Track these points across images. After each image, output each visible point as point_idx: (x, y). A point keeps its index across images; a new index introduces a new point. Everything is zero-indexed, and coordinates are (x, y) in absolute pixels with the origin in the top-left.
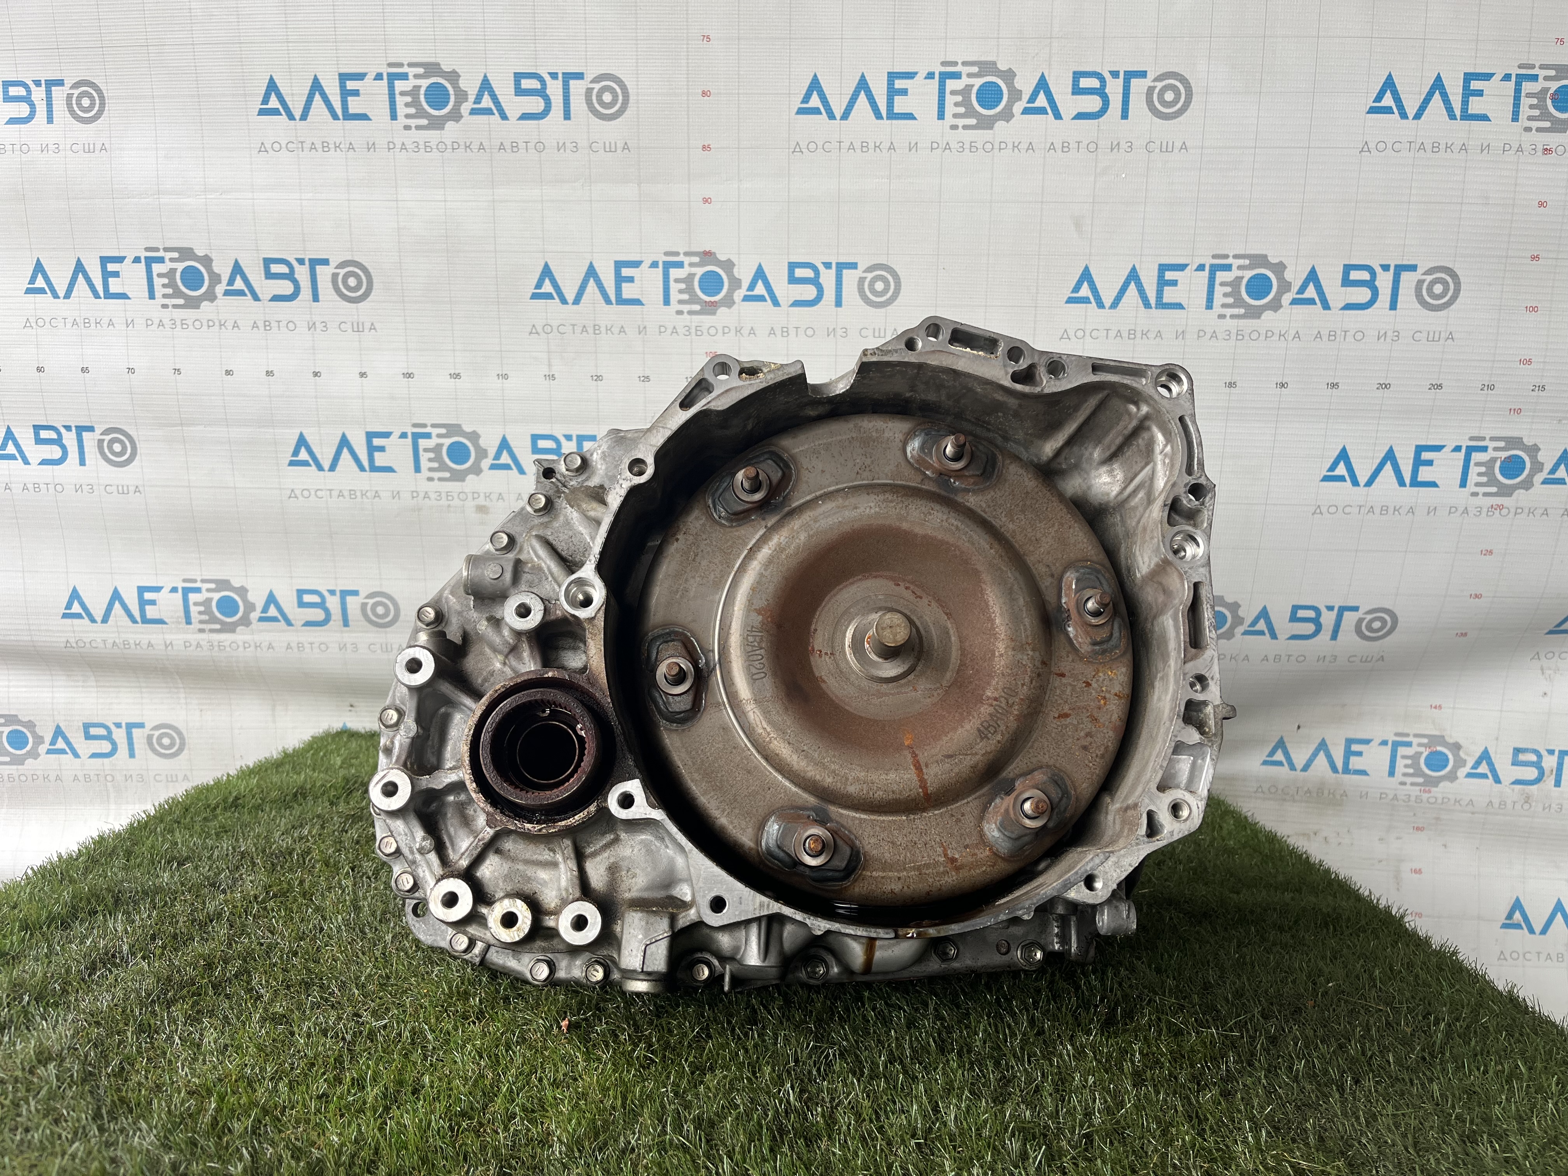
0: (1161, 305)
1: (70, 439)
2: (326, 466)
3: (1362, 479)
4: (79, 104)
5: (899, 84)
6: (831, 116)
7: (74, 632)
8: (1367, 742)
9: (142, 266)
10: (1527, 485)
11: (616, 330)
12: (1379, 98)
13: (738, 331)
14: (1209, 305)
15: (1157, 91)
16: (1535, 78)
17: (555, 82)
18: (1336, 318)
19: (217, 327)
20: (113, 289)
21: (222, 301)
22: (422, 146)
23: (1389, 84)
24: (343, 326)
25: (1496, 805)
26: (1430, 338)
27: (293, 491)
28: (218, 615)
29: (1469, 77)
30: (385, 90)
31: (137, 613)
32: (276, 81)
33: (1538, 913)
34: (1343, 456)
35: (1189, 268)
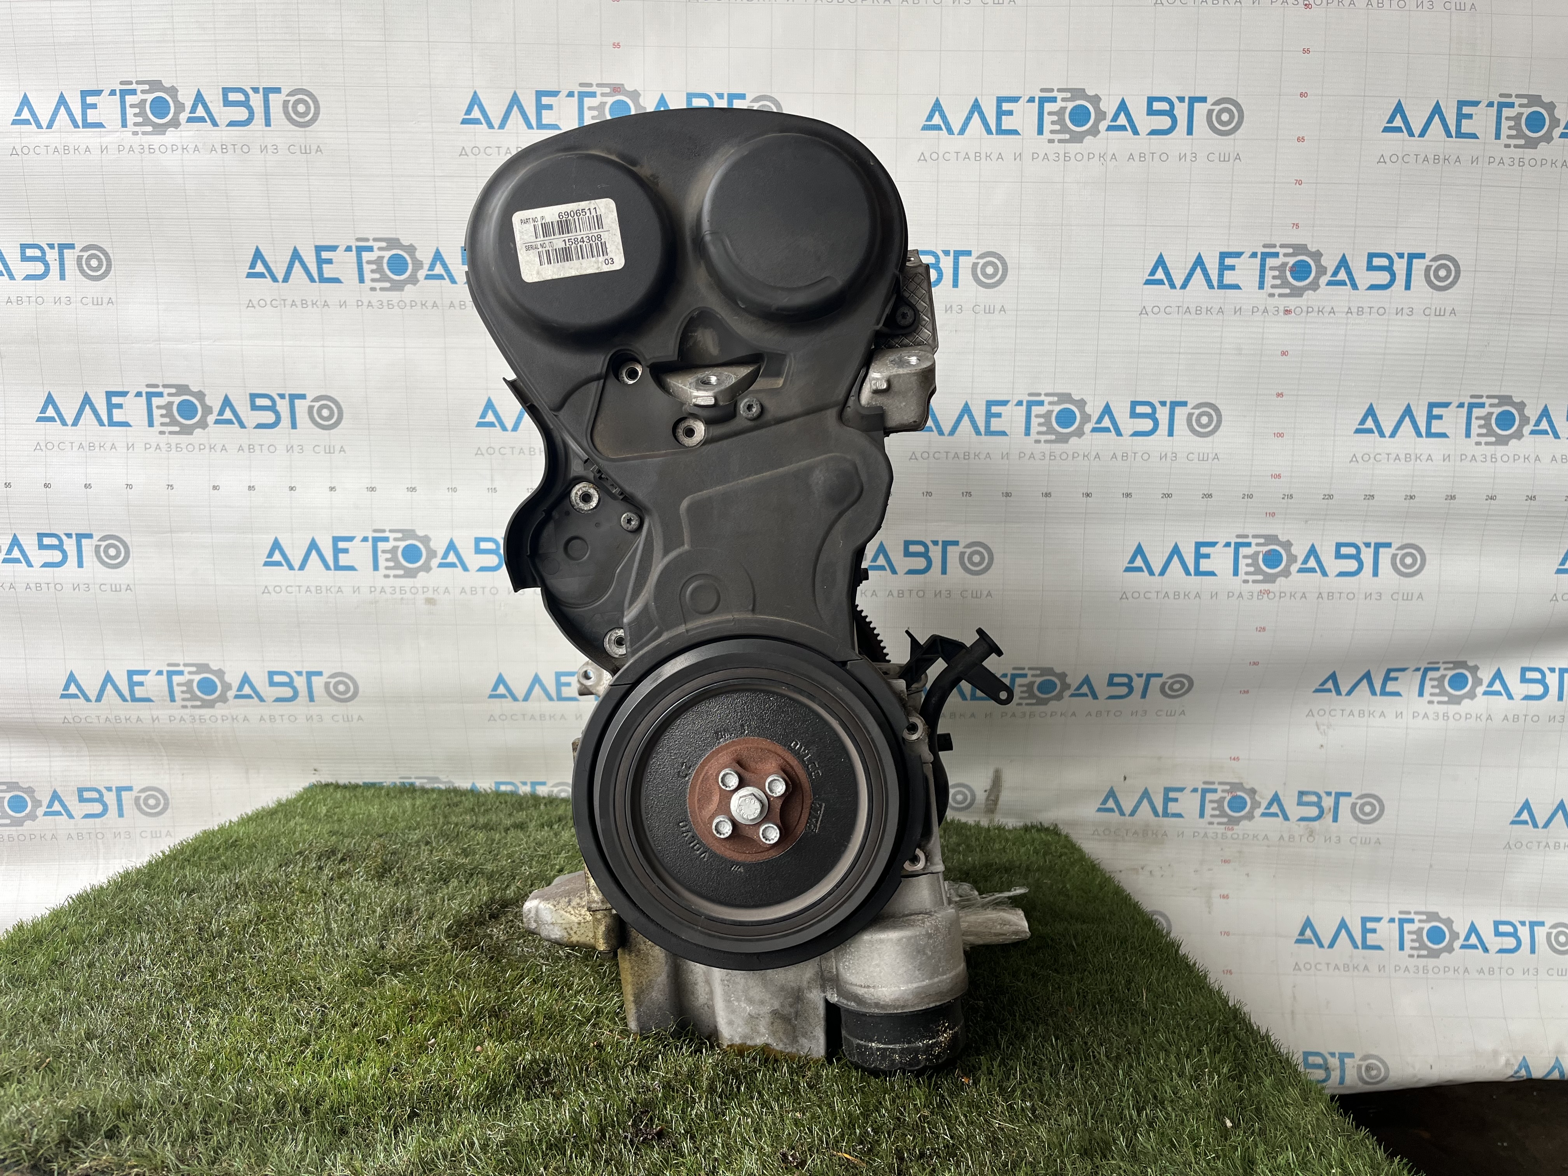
0: (989, 432)
1: (70, 545)
2: (297, 566)
3: (1156, 569)
4: (89, 265)
7: (71, 709)
8: (1181, 790)
9: (143, 399)
10: (1286, 573)
12: (1153, 273)
14: (1028, 433)
15: (980, 266)
16: (1276, 255)
18: (1127, 443)
19: (207, 450)
20: (116, 418)
22: (385, 304)
23: (1161, 262)
24: (316, 448)
25: (1286, 839)
26: (1201, 458)
27: (266, 587)
28: (199, 694)
29: (1223, 256)
30: (355, 259)
31: (126, 693)
32: (262, 251)
33: (1326, 930)
34: (1139, 551)
35: (1010, 403)
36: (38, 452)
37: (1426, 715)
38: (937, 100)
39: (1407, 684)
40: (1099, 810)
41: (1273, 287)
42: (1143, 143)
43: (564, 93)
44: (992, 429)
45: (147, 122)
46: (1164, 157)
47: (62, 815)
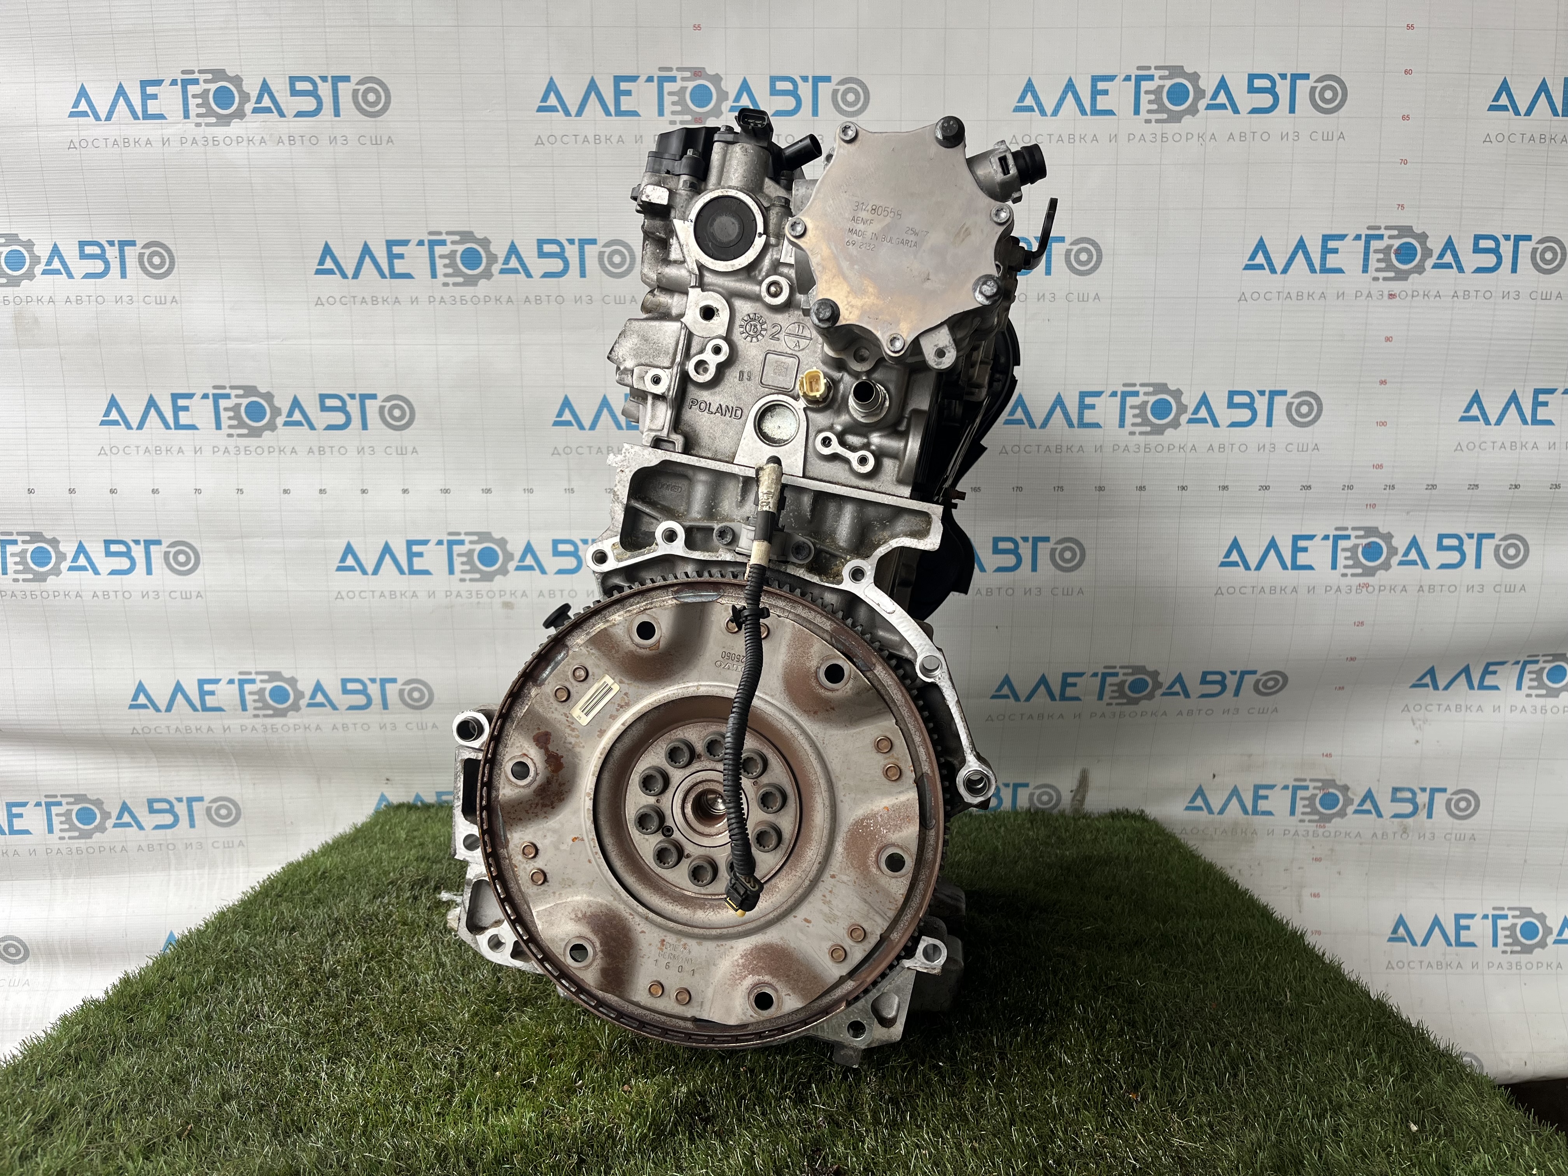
0: (1083, 425)
1: (138, 552)
2: (370, 571)
3: (1252, 564)
4: (151, 263)
7: (140, 720)
8: (1271, 787)
9: (210, 402)
10: (1386, 566)
12: (1253, 257)
14: (1122, 424)
15: (1073, 253)
16: (1380, 237)
17: (572, 246)
18: (1224, 434)
19: (276, 454)
20: (183, 421)
21: (283, 431)
22: (458, 299)
23: (1261, 246)
24: (388, 450)
25: (1379, 836)
26: (1300, 449)
27: (339, 592)
28: (271, 702)
29: (1326, 238)
30: (427, 254)
31: (197, 703)
32: (331, 246)
33: (1419, 928)
34: (1235, 545)
35: (1104, 394)
36: (102, 457)
37: (1524, 709)
38: (1030, 80)
39: (1506, 678)
40: (1187, 808)
41: (1377, 270)
42: (1244, 122)
43: (643, 78)
44: (1085, 421)
45: (210, 113)
46: (1265, 137)
47: (132, 826)
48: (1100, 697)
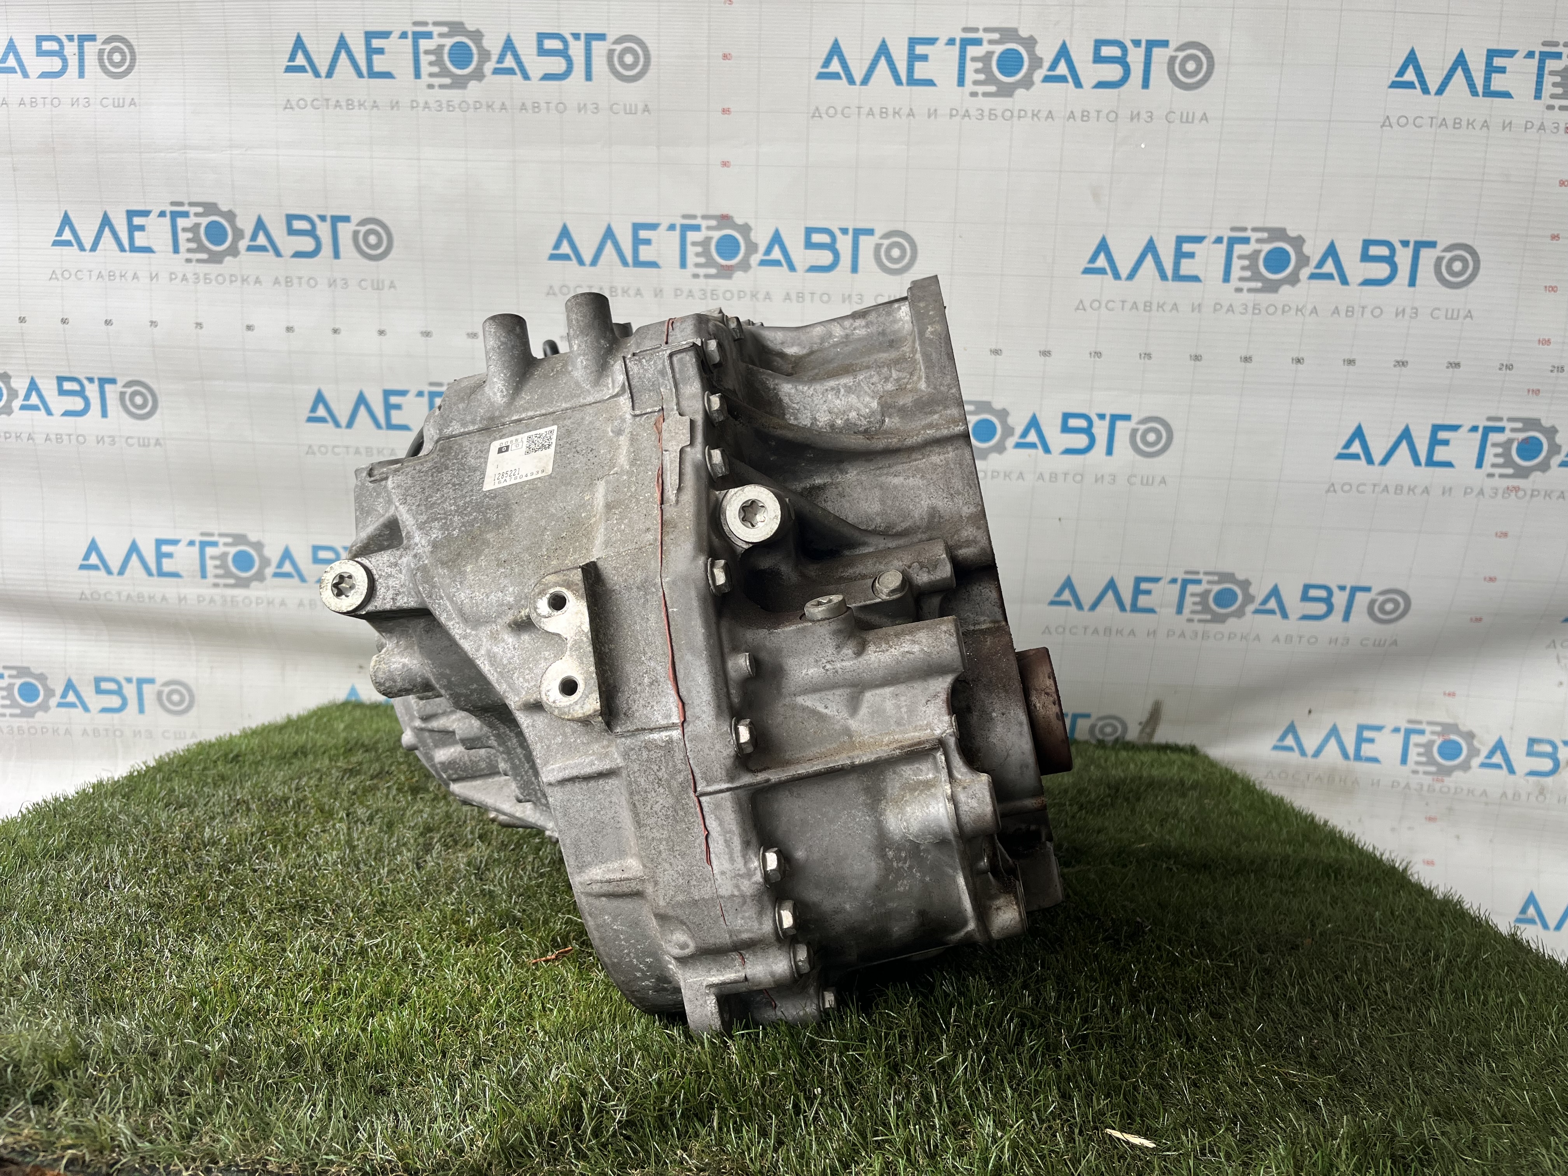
0: (1178, 277)
1: (92, 391)
2: (344, 423)
3: (1378, 457)
4: (110, 60)
5: (920, 50)
6: (851, 81)
7: (90, 583)
8: (1379, 728)
9: (167, 220)
10: (1544, 467)
11: (632, 292)
12: (1401, 73)
13: (754, 296)
14: (1227, 278)
16: (1558, 56)
17: (577, 42)
18: (1354, 294)
19: (239, 283)
20: (138, 243)
21: (245, 257)
22: (444, 105)
23: (1412, 59)
24: (363, 283)
25: (1510, 796)
26: (1449, 316)
27: (310, 447)
29: (1492, 54)
30: (410, 49)
31: (154, 567)
32: (304, 39)
34: (1358, 434)
35: (1206, 241)
36: (54, 282)
40: (1275, 747)
44: (1182, 273)
47: (77, 707)
48: (1180, 610)
